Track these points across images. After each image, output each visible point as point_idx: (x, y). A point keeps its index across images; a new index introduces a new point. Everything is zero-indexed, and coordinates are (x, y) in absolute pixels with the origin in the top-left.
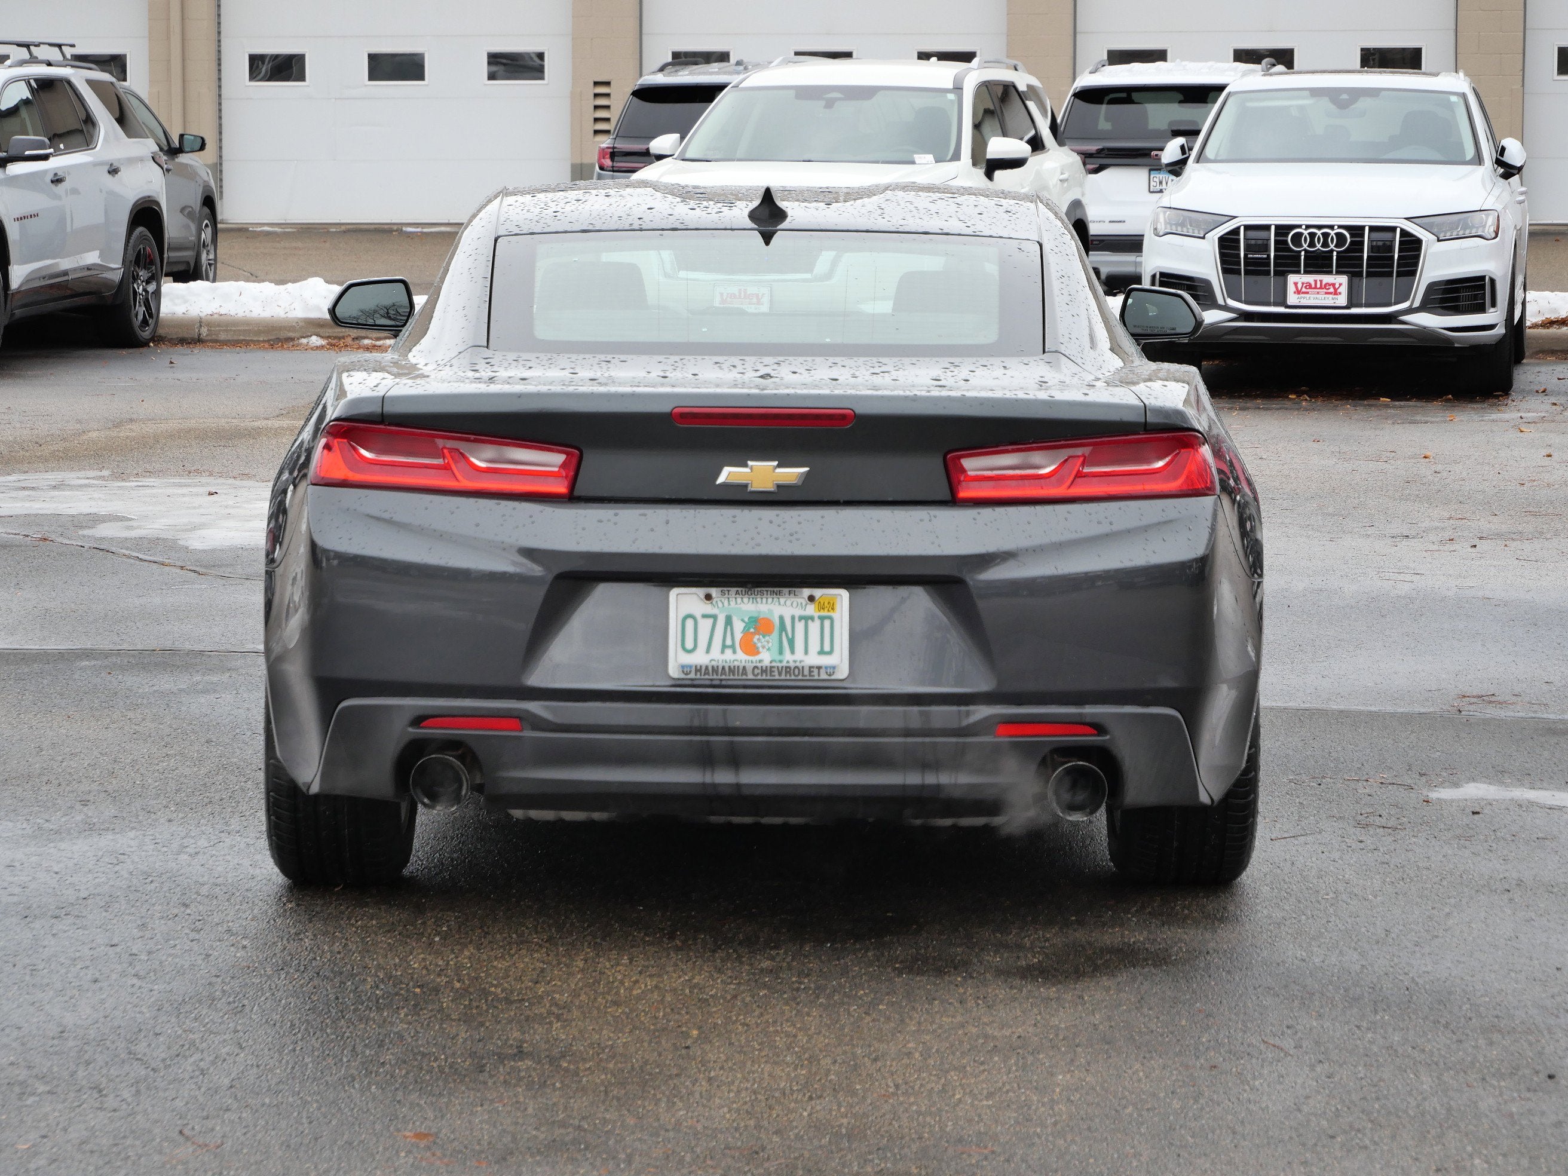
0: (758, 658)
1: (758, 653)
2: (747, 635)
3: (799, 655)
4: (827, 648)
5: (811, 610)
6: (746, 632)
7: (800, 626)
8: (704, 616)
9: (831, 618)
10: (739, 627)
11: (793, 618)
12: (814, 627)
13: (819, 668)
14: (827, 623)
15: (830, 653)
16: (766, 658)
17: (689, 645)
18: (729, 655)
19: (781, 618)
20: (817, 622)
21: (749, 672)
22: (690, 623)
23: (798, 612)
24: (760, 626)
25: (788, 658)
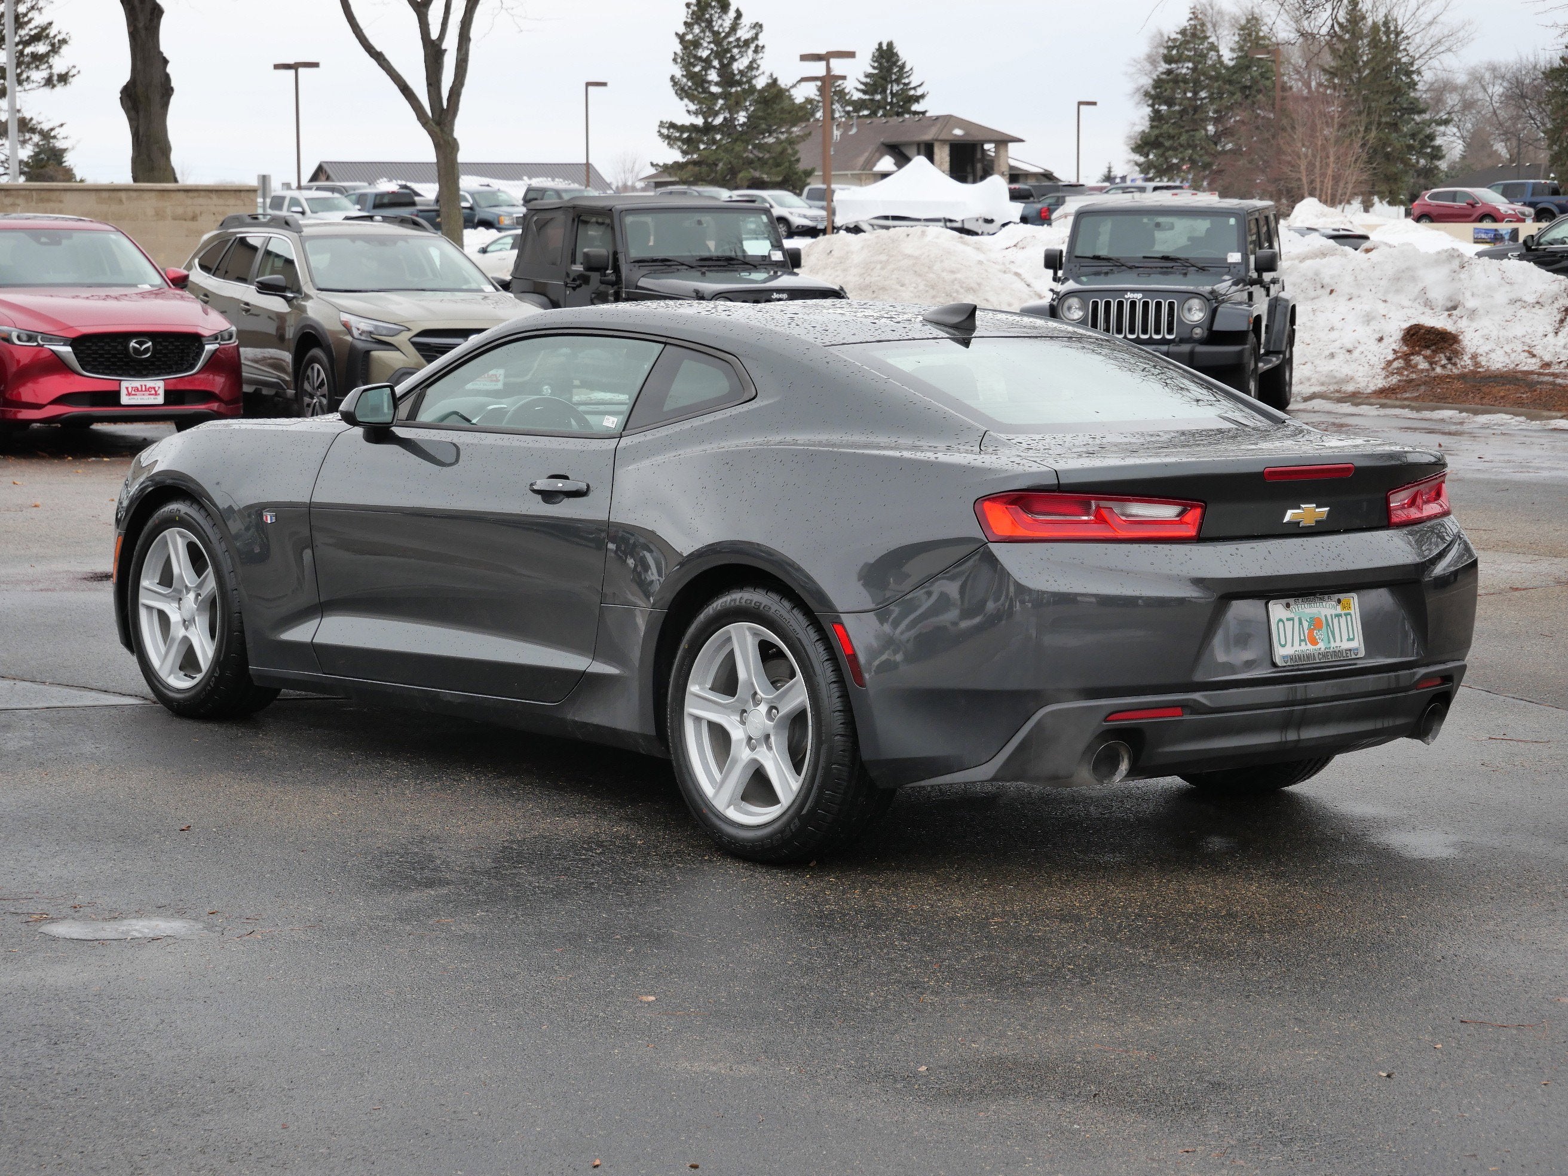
0: (1318, 647)
1: (1317, 643)
2: (1311, 631)
3: (1338, 643)
4: (1351, 637)
5: (1339, 610)
6: (1309, 629)
7: (1336, 621)
8: (1288, 620)
9: (1350, 614)
10: (1306, 624)
11: (1331, 615)
12: (1343, 620)
13: (1350, 650)
14: (1349, 617)
15: (1353, 639)
16: (1321, 646)
17: (1283, 642)
18: (1304, 647)
19: (1326, 616)
20: (1344, 617)
21: (1316, 656)
22: (1281, 624)
23: (1334, 612)
24: (1316, 623)
25: (1333, 645)
